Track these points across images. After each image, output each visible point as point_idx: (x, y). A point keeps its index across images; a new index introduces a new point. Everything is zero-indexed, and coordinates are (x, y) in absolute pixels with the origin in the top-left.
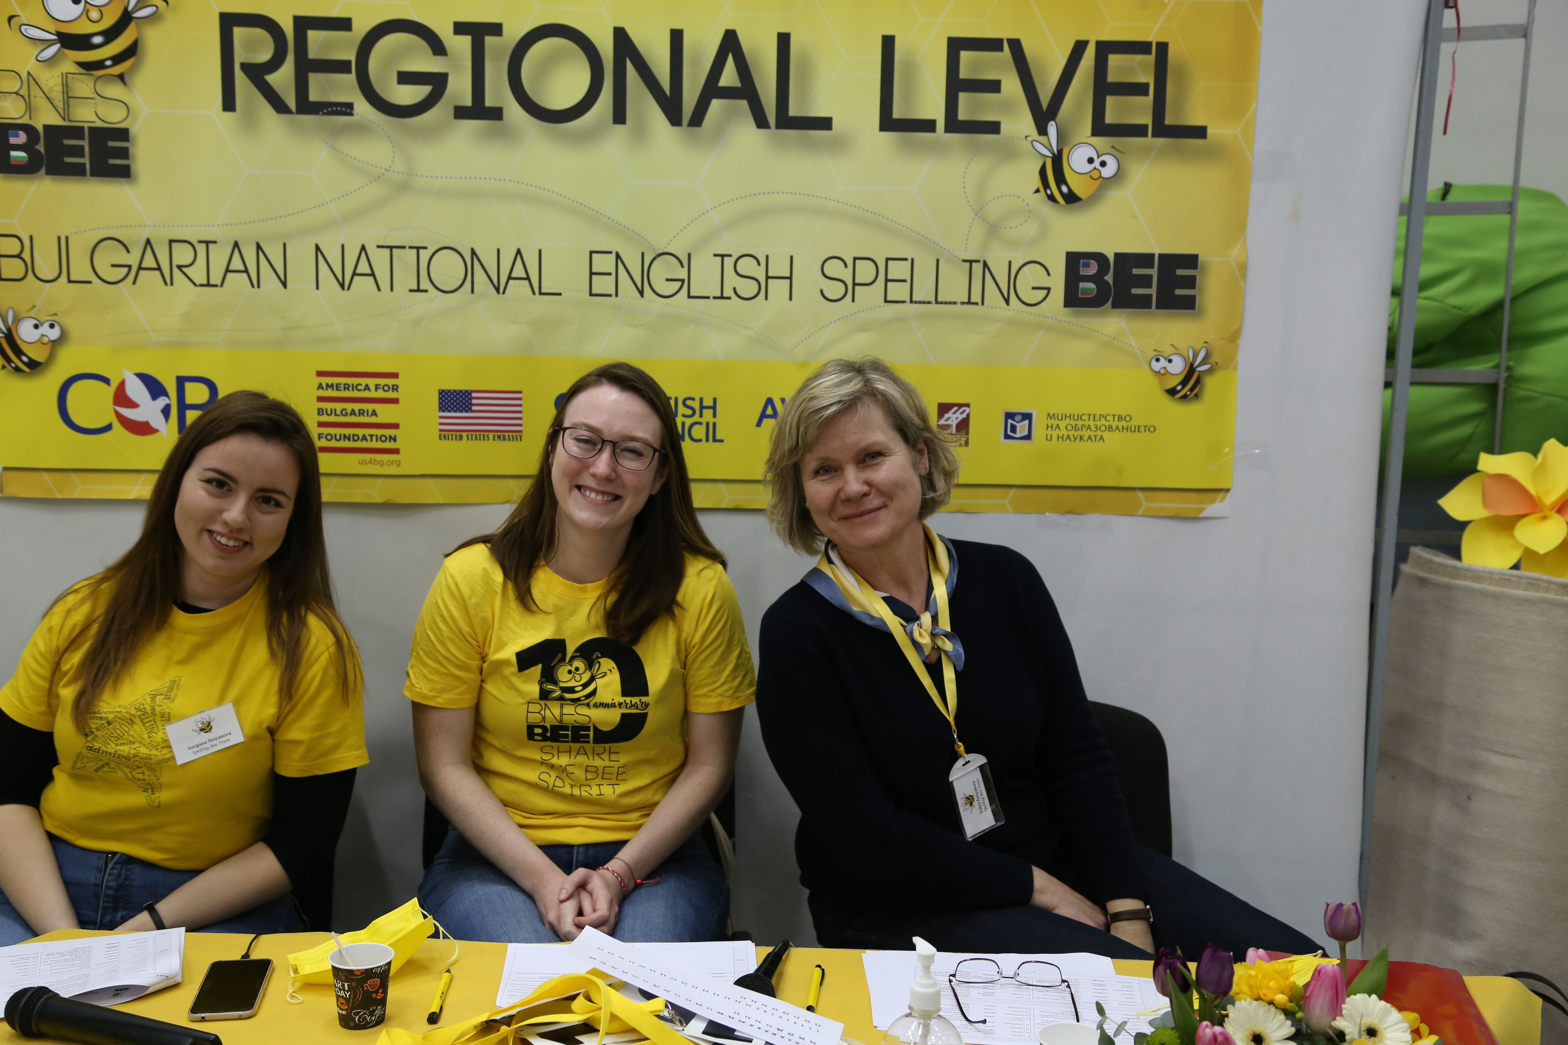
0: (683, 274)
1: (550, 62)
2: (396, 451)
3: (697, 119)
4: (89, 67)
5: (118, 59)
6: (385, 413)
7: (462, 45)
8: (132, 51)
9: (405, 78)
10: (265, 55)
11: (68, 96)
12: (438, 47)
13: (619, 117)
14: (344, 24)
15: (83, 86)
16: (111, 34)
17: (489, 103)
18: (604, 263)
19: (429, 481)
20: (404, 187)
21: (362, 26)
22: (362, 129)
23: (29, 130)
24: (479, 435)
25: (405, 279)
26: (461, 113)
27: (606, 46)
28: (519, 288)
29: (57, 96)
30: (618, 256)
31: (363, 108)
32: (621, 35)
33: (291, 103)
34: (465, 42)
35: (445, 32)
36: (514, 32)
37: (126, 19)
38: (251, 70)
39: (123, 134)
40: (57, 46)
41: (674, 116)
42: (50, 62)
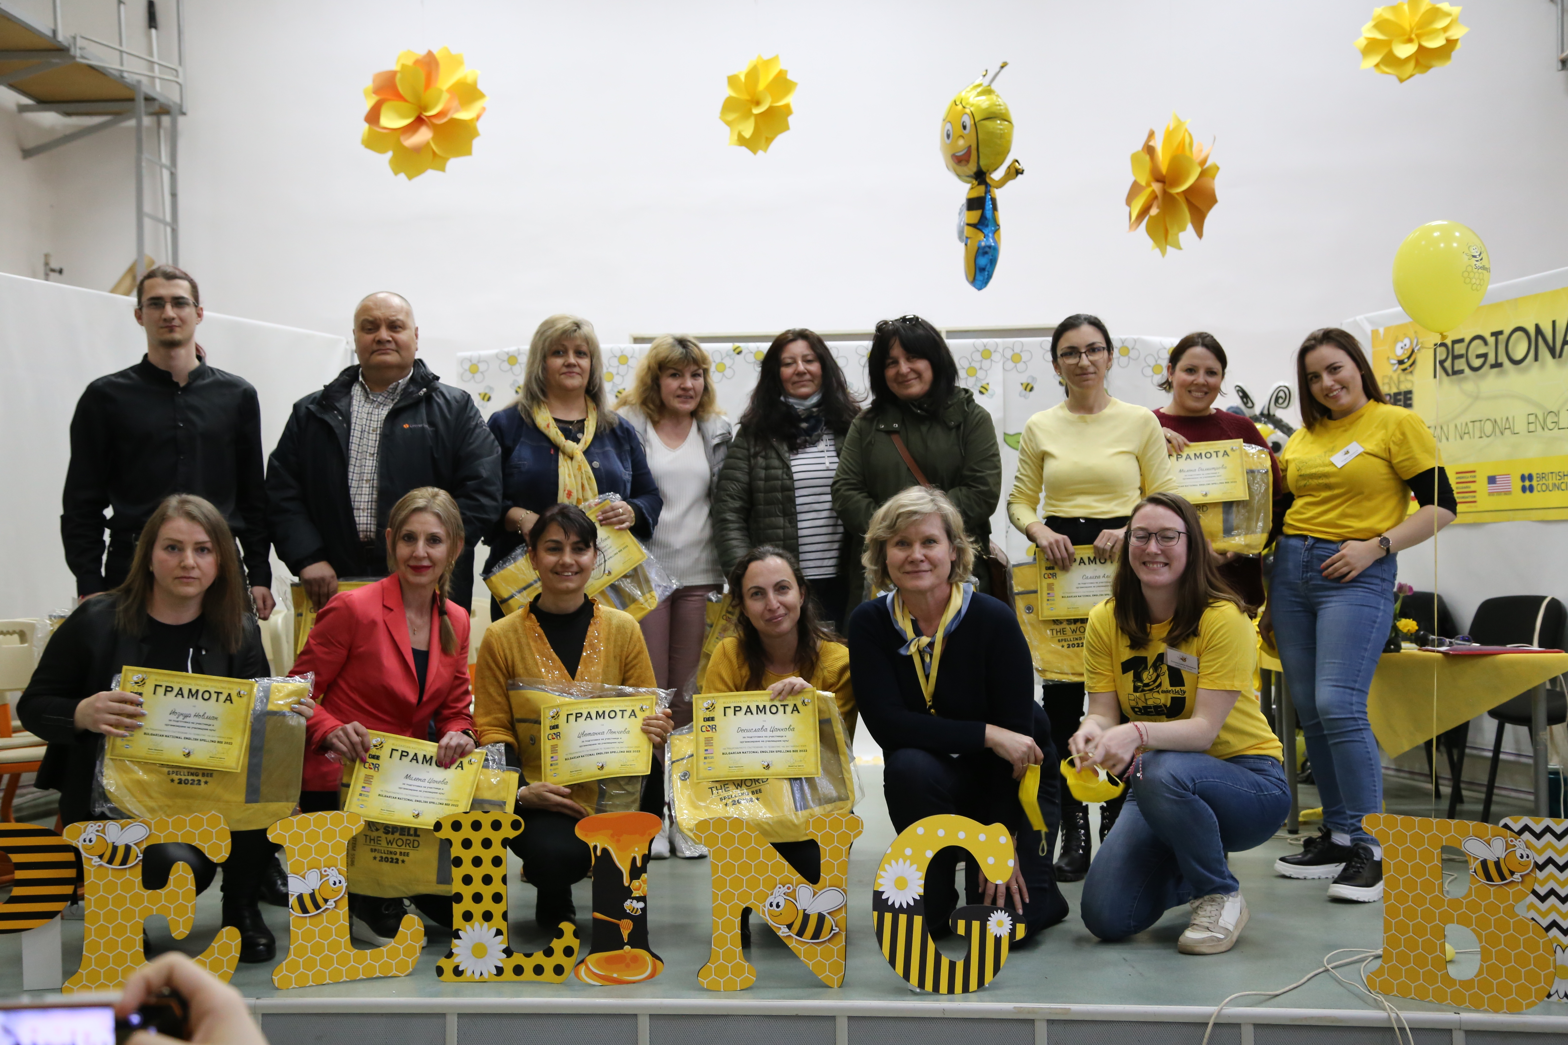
0: (1556, 420)
1: (1518, 340)
2: (1475, 502)
3: (1560, 356)
4: (1404, 370)
5: (1411, 366)
6: (1473, 487)
7: (1491, 340)
8: (1413, 363)
9: (1478, 356)
10: (1444, 357)
11: (1399, 382)
12: (1486, 343)
13: (1536, 359)
14: (1461, 341)
15: (1402, 378)
16: (1409, 358)
17: (1499, 361)
18: (1532, 419)
19: (1486, 514)
20: (1477, 398)
21: (1467, 340)
22: (1466, 378)
23: (1389, 395)
24: (1499, 493)
25: (1477, 434)
26: (1493, 366)
27: (1532, 331)
28: (1507, 432)
29: (1396, 382)
30: (1536, 416)
31: (1467, 370)
32: (1537, 327)
33: (1450, 371)
34: (1493, 338)
35: (1487, 336)
36: (1507, 332)
37: (1413, 351)
38: (1442, 363)
39: (1410, 392)
40: (1397, 366)
41: (1554, 356)
42: (1395, 371)
